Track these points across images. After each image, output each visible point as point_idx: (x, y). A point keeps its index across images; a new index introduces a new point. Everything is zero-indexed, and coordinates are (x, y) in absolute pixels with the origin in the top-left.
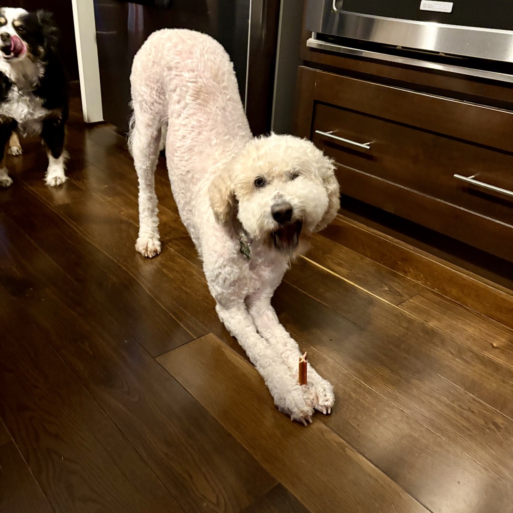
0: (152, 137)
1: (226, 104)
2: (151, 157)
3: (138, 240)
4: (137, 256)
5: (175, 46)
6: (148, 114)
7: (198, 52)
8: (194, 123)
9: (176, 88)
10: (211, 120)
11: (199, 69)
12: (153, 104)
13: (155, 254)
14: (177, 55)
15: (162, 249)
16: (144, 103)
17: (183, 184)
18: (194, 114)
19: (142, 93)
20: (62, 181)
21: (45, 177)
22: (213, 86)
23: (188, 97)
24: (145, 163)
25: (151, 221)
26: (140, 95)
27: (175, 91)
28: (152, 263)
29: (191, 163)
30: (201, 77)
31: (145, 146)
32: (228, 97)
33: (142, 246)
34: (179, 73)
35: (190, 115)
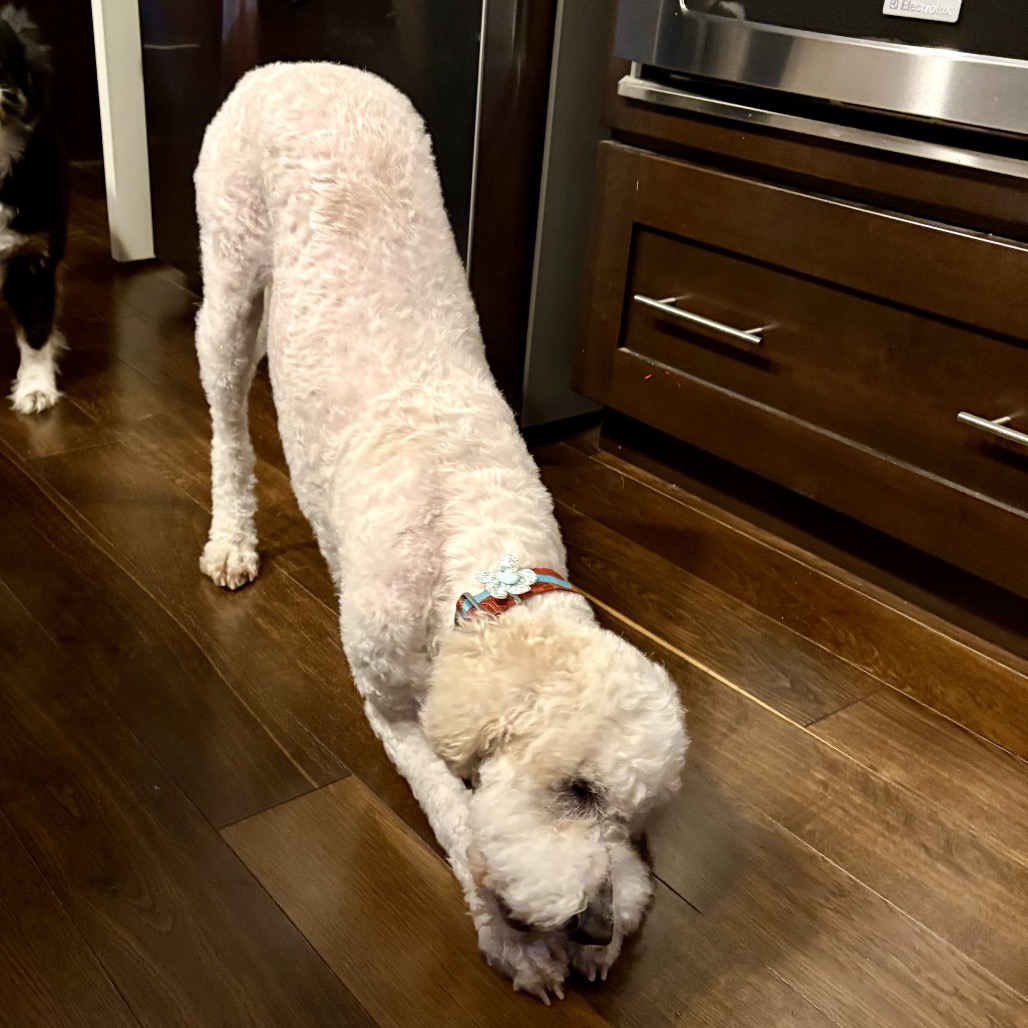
0: (238, 316)
1: (405, 229)
2: (238, 361)
3: (209, 547)
4: (204, 583)
5: (289, 99)
6: (231, 262)
7: (342, 110)
8: (327, 276)
9: (288, 195)
10: (366, 269)
11: (341, 150)
12: (241, 237)
13: (243, 582)
14: (291, 120)
15: (261, 569)
16: (222, 237)
17: (300, 420)
18: (327, 255)
19: (219, 213)
20: (48, 402)
21: (10, 393)
22: (375, 187)
23: (313, 216)
24: (224, 375)
25: (239, 505)
26: (213, 216)
27: (285, 203)
28: (234, 603)
29: (322, 373)
30: (344, 170)
31: (224, 335)
32: (412, 214)
33: (215, 561)
34: (296, 162)
35: (317, 259)
